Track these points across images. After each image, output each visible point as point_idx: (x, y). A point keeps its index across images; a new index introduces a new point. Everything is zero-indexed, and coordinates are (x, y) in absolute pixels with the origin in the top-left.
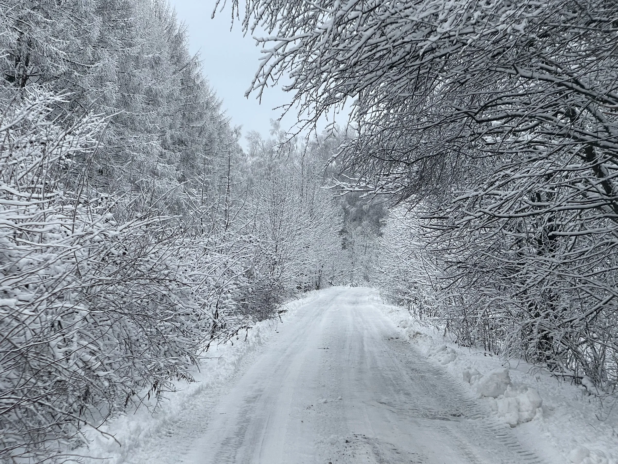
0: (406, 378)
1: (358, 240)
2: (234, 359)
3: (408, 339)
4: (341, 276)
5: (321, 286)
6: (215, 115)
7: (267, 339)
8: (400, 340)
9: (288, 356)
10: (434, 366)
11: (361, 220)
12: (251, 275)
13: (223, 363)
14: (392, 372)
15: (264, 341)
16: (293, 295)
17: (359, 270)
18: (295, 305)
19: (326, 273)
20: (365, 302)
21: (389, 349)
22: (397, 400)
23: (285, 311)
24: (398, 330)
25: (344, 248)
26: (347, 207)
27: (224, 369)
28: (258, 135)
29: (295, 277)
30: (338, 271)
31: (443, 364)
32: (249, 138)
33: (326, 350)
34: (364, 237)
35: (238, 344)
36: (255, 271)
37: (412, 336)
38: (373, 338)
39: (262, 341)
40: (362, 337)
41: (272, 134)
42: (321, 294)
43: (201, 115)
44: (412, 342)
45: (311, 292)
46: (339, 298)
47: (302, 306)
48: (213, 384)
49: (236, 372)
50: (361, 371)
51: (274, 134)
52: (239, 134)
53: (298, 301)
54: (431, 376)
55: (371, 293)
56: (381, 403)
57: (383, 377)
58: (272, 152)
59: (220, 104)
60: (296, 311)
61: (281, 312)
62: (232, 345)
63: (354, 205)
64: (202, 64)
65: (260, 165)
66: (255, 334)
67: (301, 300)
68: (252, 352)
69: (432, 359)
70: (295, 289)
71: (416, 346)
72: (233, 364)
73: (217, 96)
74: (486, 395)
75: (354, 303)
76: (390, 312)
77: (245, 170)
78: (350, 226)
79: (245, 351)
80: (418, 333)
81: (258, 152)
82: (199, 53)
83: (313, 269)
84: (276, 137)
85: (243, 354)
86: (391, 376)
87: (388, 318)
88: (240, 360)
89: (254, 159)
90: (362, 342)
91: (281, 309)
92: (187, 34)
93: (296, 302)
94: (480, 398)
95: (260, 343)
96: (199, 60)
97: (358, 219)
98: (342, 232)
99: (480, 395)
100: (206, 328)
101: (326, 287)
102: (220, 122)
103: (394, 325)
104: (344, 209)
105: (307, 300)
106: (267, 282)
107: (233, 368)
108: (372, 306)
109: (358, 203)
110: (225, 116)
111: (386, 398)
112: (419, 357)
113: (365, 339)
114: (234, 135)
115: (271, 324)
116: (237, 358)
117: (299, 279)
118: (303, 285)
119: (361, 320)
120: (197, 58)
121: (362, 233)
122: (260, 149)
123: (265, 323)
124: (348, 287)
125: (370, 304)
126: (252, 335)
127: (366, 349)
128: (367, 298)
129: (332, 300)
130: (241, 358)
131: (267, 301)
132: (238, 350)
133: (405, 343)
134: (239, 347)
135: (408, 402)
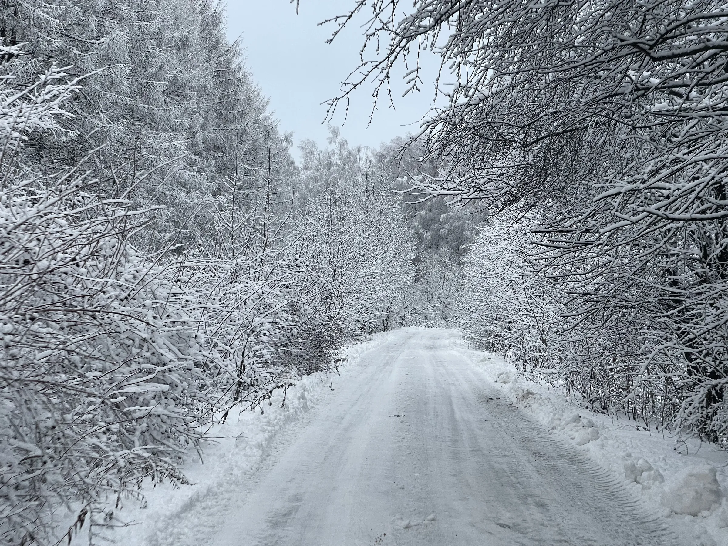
0: (529, 469)
1: (435, 270)
2: (261, 437)
3: (515, 400)
4: (414, 315)
5: (390, 326)
6: (261, 117)
7: (317, 400)
8: (503, 401)
9: (346, 429)
10: (566, 446)
11: (437, 247)
12: (298, 311)
13: (243, 445)
14: (507, 459)
15: (312, 405)
16: (354, 337)
17: (435, 307)
18: (357, 350)
19: (395, 311)
20: (445, 346)
21: (489, 417)
22: (528, 519)
23: (344, 360)
24: (498, 386)
25: (417, 281)
26: (421, 231)
27: (245, 455)
28: (313, 145)
29: (356, 315)
30: (410, 309)
31: (579, 444)
32: (302, 148)
33: (400, 419)
34: (442, 267)
35: (272, 412)
36: (302, 305)
37: (520, 397)
38: (464, 398)
39: (309, 404)
40: (450, 397)
41: (330, 143)
42: (390, 337)
43: (242, 115)
44: (521, 406)
45: (378, 334)
46: (413, 341)
47: (366, 352)
48: (220, 485)
49: (263, 460)
50: (456, 456)
51: (333, 143)
52: (291, 141)
53: (361, 345)
54: (566, 466)
55: (451, 335)
56: (502, 526)
57: (493, 467)
58: (330, 165)
59: (266, 103)
60: (358, 359)
61: (338, 361)
62: (262, 413)
63: (429, 229)
64: (243, 52)
65: (315, 180)
66: (299, 395)
67: (364, 344)
68: (293, 423)
69: (559, 435)
70: (358, 330)
71: (527, 411)
72: (260, 446)
73: (262, 94)
74: (678, 511)
75: (431, 348)
76: (482, 361)
77: (298, 185)
78: (424, 254)
79: (281, 423)
80: (529, 393)
81: (313, 164)
82: (240, 39)
83: (380, 306)
84: (334, 147)
85: (277, 428)
86: (504, 467)
87: (480, 369)
88: (270, 439)
89: (309, 173)
90: (451, 404)
91: (337, 357)
92: (224, 14)
93: (358, 346)
94: (669, 516)
95: (305, 408)
96: (241, 47)
97: (434, 245)
98: (415, 261)
99: (667, 511)
100: (229, 386)
101: (395, 328)
102: (266, 126)
103: (490, 379)
104: (417, 233)
105: (373, 343)
106: (318, 321)
107: (258, 453)
108: (454, 352)
109: (434, 226)
110: (273, 118)
111: (508, 515)
112: (537, 429)
113: (454, 400)
114: (284, 144)
115: (322, 377)
116: (267, 435)
117: (362, 317)
118: (368, 325)
119: (444, 371)
120: (238, 45)
121: (440, 262)
122: (316, 161)
123: (316, 376)
124: (422, 329)
125: (452, 349)
126: (295, 396)
127: (458, 416)
128: (447, 342)
129: (403, 343)
130: (275, 435)
131: (318, 346)
132: (269, 423)
133: (510, 406)
134: (272, 417)
135: (546, 523)
